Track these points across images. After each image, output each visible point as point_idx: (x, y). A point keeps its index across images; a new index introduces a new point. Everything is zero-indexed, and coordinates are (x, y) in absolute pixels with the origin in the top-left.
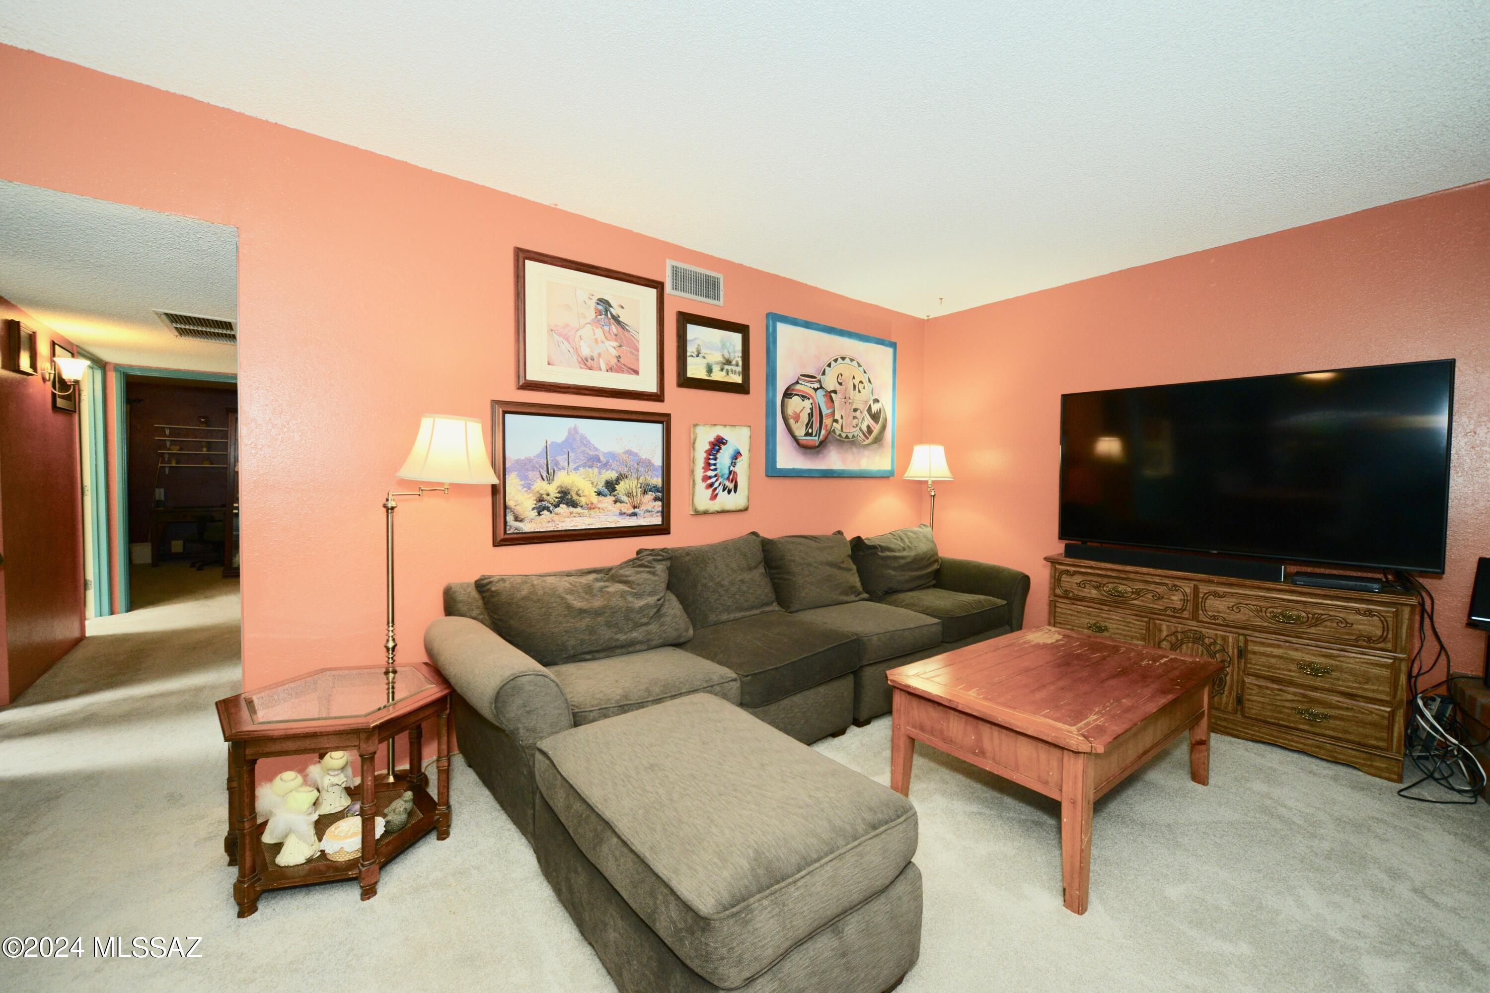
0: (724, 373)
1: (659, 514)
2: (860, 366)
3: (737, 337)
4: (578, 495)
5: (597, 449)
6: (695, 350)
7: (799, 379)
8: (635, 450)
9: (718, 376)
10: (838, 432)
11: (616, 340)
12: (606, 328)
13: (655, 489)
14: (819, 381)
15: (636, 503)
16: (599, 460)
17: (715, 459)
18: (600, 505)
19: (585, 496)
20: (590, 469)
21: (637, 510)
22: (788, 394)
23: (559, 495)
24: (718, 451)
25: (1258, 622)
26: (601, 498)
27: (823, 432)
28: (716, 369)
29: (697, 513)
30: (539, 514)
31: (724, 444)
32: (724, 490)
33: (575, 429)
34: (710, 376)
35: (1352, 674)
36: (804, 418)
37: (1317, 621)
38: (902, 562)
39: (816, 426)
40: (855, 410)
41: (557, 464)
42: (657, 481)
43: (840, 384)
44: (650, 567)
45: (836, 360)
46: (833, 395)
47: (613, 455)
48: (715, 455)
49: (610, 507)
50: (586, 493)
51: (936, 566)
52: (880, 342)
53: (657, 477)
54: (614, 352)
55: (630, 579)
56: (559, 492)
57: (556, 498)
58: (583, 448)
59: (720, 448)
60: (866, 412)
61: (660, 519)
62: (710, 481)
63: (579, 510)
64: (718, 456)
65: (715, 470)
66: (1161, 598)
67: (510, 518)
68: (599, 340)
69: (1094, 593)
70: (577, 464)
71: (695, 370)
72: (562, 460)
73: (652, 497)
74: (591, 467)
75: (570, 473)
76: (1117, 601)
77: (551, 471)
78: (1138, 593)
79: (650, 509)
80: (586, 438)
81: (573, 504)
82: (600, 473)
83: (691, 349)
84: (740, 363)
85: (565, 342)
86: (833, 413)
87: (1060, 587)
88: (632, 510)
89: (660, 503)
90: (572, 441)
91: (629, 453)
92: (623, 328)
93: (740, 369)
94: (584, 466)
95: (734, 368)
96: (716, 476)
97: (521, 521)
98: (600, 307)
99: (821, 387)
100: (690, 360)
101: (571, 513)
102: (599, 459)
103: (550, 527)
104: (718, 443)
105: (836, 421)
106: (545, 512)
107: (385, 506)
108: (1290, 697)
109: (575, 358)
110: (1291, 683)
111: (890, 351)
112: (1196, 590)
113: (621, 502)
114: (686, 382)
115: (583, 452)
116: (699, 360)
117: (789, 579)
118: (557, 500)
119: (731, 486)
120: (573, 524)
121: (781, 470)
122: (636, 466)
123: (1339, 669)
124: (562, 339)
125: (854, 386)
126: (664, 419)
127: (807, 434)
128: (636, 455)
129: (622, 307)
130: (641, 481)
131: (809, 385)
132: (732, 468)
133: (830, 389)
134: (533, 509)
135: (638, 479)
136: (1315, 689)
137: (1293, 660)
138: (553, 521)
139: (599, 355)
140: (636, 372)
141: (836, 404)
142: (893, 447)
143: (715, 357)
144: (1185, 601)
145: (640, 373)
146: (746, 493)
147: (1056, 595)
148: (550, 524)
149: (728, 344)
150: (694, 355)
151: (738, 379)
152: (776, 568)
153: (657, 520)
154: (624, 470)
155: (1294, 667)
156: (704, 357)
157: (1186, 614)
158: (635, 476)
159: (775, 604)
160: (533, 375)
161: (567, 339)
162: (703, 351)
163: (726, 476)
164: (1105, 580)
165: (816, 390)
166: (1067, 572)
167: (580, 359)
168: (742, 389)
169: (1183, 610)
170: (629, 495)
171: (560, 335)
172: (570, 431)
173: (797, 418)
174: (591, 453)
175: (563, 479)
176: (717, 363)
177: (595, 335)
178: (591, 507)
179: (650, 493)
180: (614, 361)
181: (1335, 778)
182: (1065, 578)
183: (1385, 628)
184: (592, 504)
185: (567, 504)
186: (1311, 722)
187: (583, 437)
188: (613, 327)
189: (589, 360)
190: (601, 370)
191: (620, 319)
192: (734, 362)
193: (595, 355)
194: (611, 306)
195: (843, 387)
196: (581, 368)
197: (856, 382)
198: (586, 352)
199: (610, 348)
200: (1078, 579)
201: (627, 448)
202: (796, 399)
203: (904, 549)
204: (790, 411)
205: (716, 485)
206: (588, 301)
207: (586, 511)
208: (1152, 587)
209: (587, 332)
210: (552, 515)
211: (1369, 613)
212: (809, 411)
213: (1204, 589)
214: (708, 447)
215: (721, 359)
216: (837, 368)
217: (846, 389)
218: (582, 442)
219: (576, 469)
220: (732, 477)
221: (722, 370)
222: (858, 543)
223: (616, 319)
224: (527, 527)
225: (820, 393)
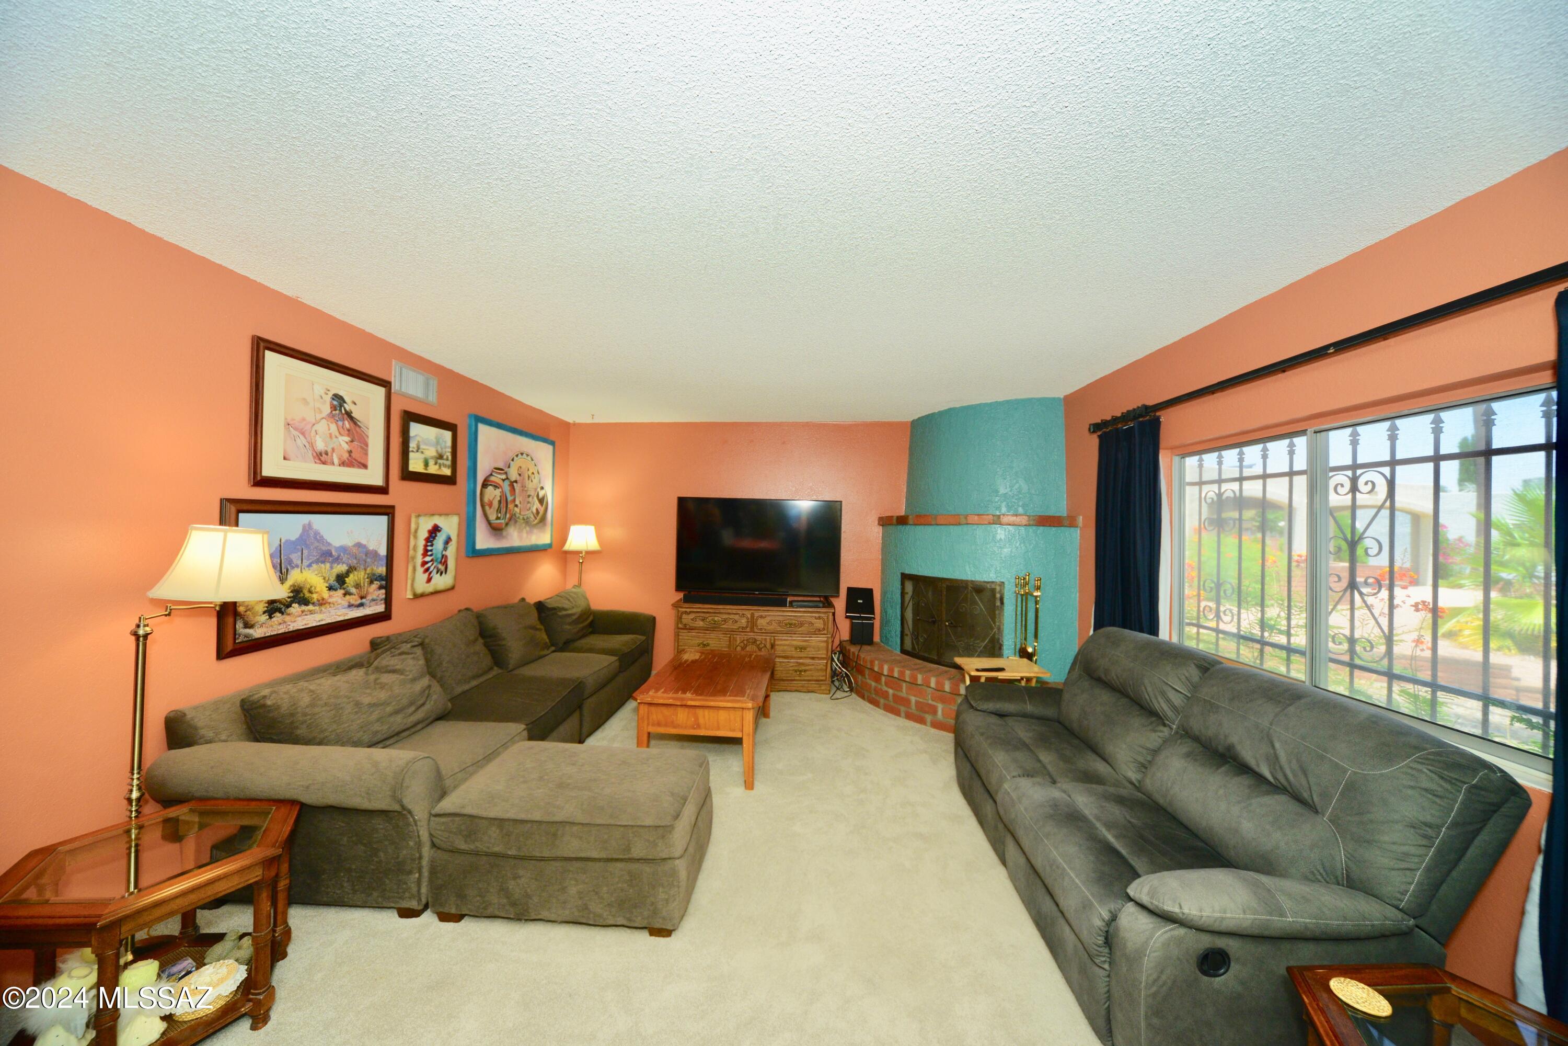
0: (437, 467)
1: (383, 602)
2: (532, 460)
3: (448, 435)
4: (310, 592)
5: (329, 544)
6: (415, 446)
7: (493, 471)
8: (364, 542)
9: (433, 469)
10: (517, 515)
11: (348, 435)
12: (340, 423)
13: (380, 578)
14: (506, 473)
15: (363, 593)
16: (331, 555)
17: (432, 545)
18: (330, 600)
19: (316, 593)
20: (323, 565)
21: (364, 600)
22: (485, 485)
23: (291, 595)
24: (434, 538)
25: (779, 629)
26: (332, 593)
27: (508, 516)
28: (431, 462)
29: (417, 596)
30: (271, 617)
31: (440, 531)
32: (437, 573)
33: (310, 524)
34: (426, 469)
35: (814, 648)
36: (496, 504)
37: (801, 624)
38: (574, 617)
39: (503, 510)
40: (529, 496)
41: (290, 562)
42: (382, 570)
43: (520, 475)
44: (412, 653)
45: (517, 456)
46: (515, 484)
47: (344, 549)
48: (431, 542)
49: (340, 601)
50: (318, 589)
51: (591, 618)
52: (545, 441)
53: (382, 566)
54: (346, 447)
55: (398, 667)
56: (291, 592)
57: (289, 597)
58: (317, 544)
59: (436, 536)
60: (535, 498)
61: (383, 606)
62: (427, 566)
63: (311, 607)
64: (434, 542)
65: (431, 555)
66: (736, 622)
67: (239, 625)
68: (333, 434)
69: (701, 624)
70: (311, 561)
71: (415, 465)
72: (296, 558)
73: (377, 586)
74: (323, 562)
75: (303, 571)
76: (714, 627)
77: (284, 570)
78: (725, 621)
79: (375, 597)
80: (319, 533)
81: (305, 602)
82: (332, 568)
83: (413, 445)
84: (450, 458)
85: (301, 436)
86: (514, 500)
87: (681, 622)
88: (359, 601)
89: (383, 591)
90: (308, 538)
91: (359, 545)
92: (355, 424)
93: (449, 463)
94: (317, 562)
95: (445, 462)
96: (432, 560)
97: (252, 627)
98: (335, 403)
99: (507, 478)
100: (411, 455)
101: (303, 612)
102: (331, 553)
103: (282, 630)
104: (435, 530)
105: (516, 506)
106: (278, 614)
107: (135, 634)
108: (792, 664)
109: (310, 454)
110: (792, 657)
111: (551, 447)
112: (752, 615)
113: (350, 594)
114: (408, 476)
115: (316, 548)
116: (418, 455)
117: (503, 645)
118: (289, 600)
119: (442, 568)
120: (304, 622)
121: (479, 550)
122: (364, 557)
123: (810, 646)
124: (298, 434)
125: (529, 477)
126: (388, 511)
127: (498, 518)
128: (364, 546)
129: (355, 404)
130: (368, 572)
131: (499, 476)
132: (444, 553)
133: (513, 479)
134: (264, 613)
135: (365, 570)
136: (801, 658)
137: (792, 646)
138: (285, 622)
139: (333, 450)
140: (365, 466)
141: (517, 491)
142: (552, 525)
143: (431, 452)
144: (748, 622)
145: (369, 467)
146: (453, 573)
147: (678, 628)
148: (281, 626)
149: (441, 441)
150: (415, 450)
151: (447, 472)
152: (491, 636)
153: (380, 608)
154: (354, 562)
155: (793, 649)
156: (422, 453)
157: (748, 629)
158: (362, 567)
159: (495, 668)
160: (268, 470)
161: (303, 434)
162: (422, 447)
163: (439, 560)
164: (708, 615)
165: (504, 480)
166: (686, 613)
167: (315, 454)
168: (449, 481)
169: (747, 627)
170: (357, 586)
171: (296, 429)
172: (304, 527)
173: (490, 505)
174: (324, 548)
175: (296, 577)
176: (432, 458)
177: (329, 430)
178: (322, 603)
179: (375, 582)
180: (346, 456)
181: (810, 699)
182: (684, 616)
183: (824, 625)
184: (323, 599)
185: (300, 603)
186: (800, 675)
187: (317, 533)
188: (346, 422)
189: (324, 455)
190: (333, 464)
191: (353, 415)
192: (445, 457)
193: (329, 450)
194: (345, 402)
195: (522, 478)
196: (316, 463)
197: (530, 473)
198: (320, 446)
199: (343, 442)
200: (692, 616)
201: (357, 541)
202: (490, 488)
203: (573, 607)
204: (486, 500)
205: (431, 569)
206: (324, 396)
207: (317, 608)
208: (732, 616)
209: (322, 427)
210: (284, 616)
211: (819, 618)
212: (499, 499)
213: (757, 614)
214: (426, 535)
215: (434, 454)
216: (519, 461)
217: (524, 479)
218: (315, 538)
219: (309, 566)
220: (444, 561)
221: (436, 464)
222: (540, 606)
223: (349, 414)
224: (257, 633)
225: (507, 483)
